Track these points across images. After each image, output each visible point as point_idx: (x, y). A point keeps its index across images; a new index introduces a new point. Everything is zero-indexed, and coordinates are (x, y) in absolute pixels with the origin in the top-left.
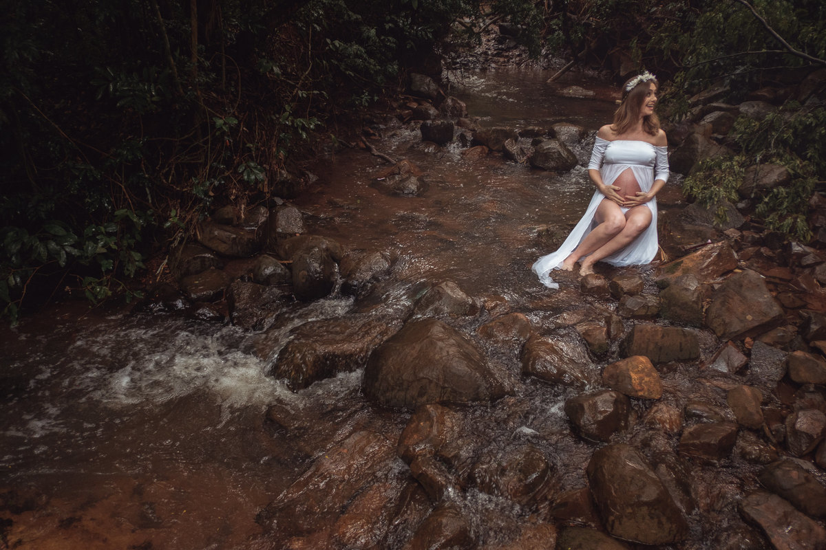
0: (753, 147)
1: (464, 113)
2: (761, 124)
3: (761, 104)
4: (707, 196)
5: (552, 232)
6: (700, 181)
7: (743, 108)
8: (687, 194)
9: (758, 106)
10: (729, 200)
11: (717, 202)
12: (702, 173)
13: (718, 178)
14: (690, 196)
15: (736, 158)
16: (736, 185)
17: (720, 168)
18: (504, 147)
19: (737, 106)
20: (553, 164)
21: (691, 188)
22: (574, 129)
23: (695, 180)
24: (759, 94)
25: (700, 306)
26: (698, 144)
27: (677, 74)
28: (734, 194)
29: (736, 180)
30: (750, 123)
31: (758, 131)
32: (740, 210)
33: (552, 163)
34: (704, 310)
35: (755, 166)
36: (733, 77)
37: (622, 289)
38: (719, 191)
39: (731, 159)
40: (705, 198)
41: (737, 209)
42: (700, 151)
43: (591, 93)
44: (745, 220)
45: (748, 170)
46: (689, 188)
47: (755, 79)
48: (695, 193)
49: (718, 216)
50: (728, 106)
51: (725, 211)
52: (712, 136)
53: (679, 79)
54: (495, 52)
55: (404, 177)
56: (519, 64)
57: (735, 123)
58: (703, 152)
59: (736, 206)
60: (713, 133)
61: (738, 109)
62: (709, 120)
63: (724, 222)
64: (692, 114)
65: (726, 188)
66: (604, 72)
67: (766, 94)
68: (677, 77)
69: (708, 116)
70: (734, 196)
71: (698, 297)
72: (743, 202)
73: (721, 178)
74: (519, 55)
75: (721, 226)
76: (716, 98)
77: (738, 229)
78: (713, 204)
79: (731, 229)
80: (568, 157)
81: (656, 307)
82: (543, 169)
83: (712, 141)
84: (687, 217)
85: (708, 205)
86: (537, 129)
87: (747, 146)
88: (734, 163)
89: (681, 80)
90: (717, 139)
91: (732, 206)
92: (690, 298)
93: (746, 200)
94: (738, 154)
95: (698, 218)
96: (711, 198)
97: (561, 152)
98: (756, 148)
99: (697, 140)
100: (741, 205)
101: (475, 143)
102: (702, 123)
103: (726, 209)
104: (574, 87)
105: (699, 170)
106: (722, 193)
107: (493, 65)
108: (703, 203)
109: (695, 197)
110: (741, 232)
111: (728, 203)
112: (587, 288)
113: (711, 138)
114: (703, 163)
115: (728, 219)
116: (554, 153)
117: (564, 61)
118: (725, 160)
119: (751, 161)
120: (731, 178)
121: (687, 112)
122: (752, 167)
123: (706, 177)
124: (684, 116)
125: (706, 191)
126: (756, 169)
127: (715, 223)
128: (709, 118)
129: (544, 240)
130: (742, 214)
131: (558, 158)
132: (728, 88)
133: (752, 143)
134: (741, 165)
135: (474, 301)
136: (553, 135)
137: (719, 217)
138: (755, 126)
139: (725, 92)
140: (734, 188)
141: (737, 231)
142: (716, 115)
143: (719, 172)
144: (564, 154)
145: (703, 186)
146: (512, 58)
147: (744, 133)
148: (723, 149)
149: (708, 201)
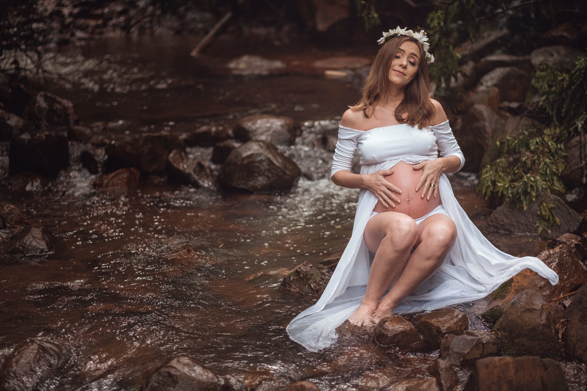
0: (567, 112)
1: (72, 118)
2: (572, 76)
3: (562, 50)
4: (520, 190)
5: (306, 274)
6: (503, 172)
7: (537, 59)
8: (489, 193)
9: (558, 53)
10: (553, 192)
11: (536, 197)
12: (503, 159)
13: (529, 162)
14: (494, 194)
15: (547, 131)
16: (558, 170)
17: (528, 147)
18: (168, 164)
19: (527, 57)
20: (261, 181)
21: (494, 183)
22: (277, 123)
23: (496, 171)
24: (555, 34)
25: (553, 331)
26: (484, 120)
27: (431, 15)
28: (557, 183)
29: (555, 163)
30: (556, 76)
31: (569, 87)
32: (572, 204)
33: (260, 179)
34: (560, 336)
35: (578, 138)
36: (510, 12)
37: (438, 330)
38: (536, 181)
39: (540, 133)
40: (518, 193)
41: (567, 202)
42: (489, 130)
43: (278, 64)
44: (581, 218)
45: (569, 145)
46: (489, 183)
47: (544, 12)
48: (501, 190)
49: (542, 218)
50: (514, 58)
51: (550, 210)
52: (502, 105)
53: (435, 23)
54: (76, 11)
55: (16, 231)
56: (126, 28)
57: (533, 81)
58: (495, 131)
59: (564, 199)
60: (502, 101)
61: (529, 61)
62: (489, 84)
63: (554, 226)
64: (464, 75)
65: (544, 175)
66: (286, 28)
67: (565, 34)
68: (432, 20)
69: (487, 77)
70: (558, 186)
71: (548, 318)
72: (573, 192)
73: (533, 162)
74: (123, 13)
75: (550, 231)
76: (491, 48)
77: (574, 233)
78: (531, 201)
79: (566, 235)
80: (285, 167)
81: (494, 344)
82: (249, 192)
83: (503, 113)
84: (497, 227)
85: (524, 204)
86: (214, 129)
87: (559, 112)
88: (546, 139)
89: (439, 24)
90: (511, 110)
91: (558, 201)
92: (538, 321)
93: (577, 189)
94: (548, 126)
95: (513, 226)
96: (526, 193)
97: (272, 158)
98: (572, 113)
99: (481, 114)
100: (571, 197)
101: (110, 166)
102: (482, 88)
103: (552, 205)
104: (245, 58)
105: (499, 154)
106: (541, 184)
107: (80, 34)
108: (515, 202)
109: (503, 195)
110: (581, 236)
111: (553, 196)
112: (387, 337)
113: (501, 108)
114: (502, 143)
115: (558, 220)
116: (261, 161)
117: (208, 16)
118: (532, 135)
119: (569, 133)
120: (548, 160)
121: (456, 72)
122: (573, 141)
123: (511, 165)
124: (453, 79)
125: (516, 184)
126: (580, 142)
127: (540, 229)
128: (490, 80)
129: (294, 289)
130: (577, 210)
131: (269, 170)
132: (505, 31)
133: (565, 106)
134: (558, 140)
135: (227, 380)
136: (244, 136)
137: (545, 220)
138: (563, 80)
139: (502, 38)
140: (554, 174)
141: (574, 236)
142: (497, 73)
143: (528, 153)
144: (278, 162)
145: (510, 177)
146: (111, 19)
147: (548, 93)
148: (525, 121)
149: (522, 198)
